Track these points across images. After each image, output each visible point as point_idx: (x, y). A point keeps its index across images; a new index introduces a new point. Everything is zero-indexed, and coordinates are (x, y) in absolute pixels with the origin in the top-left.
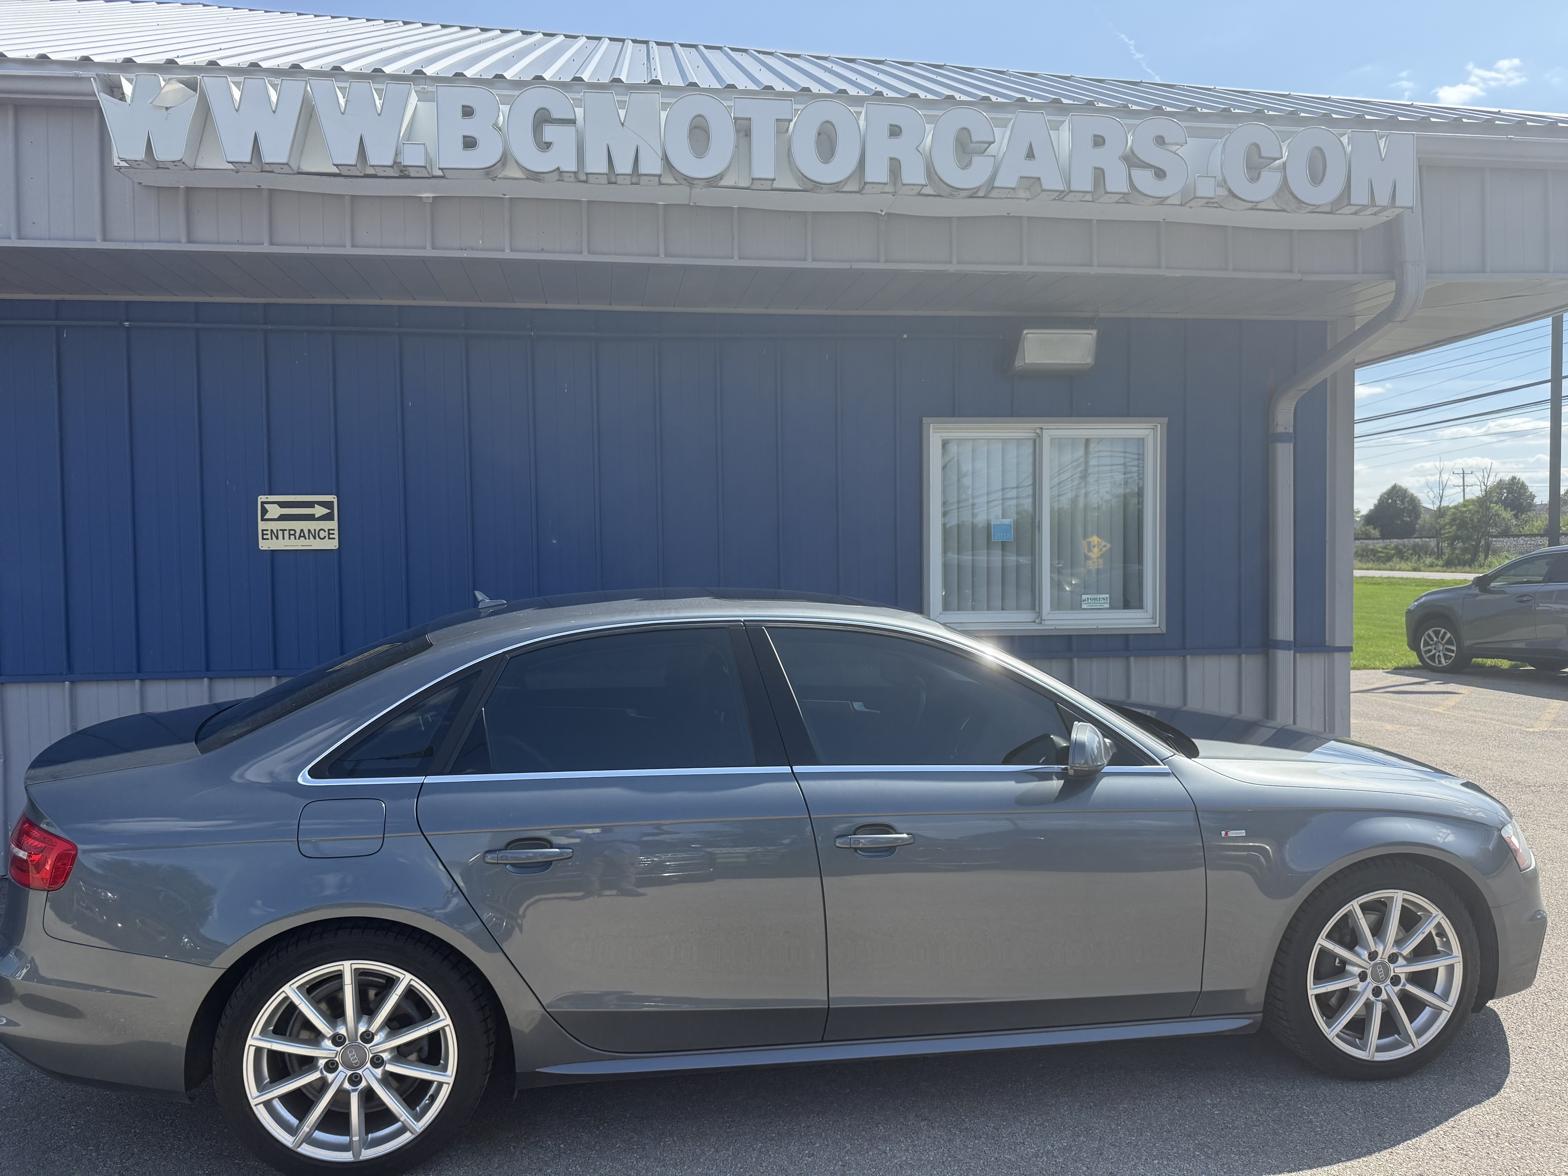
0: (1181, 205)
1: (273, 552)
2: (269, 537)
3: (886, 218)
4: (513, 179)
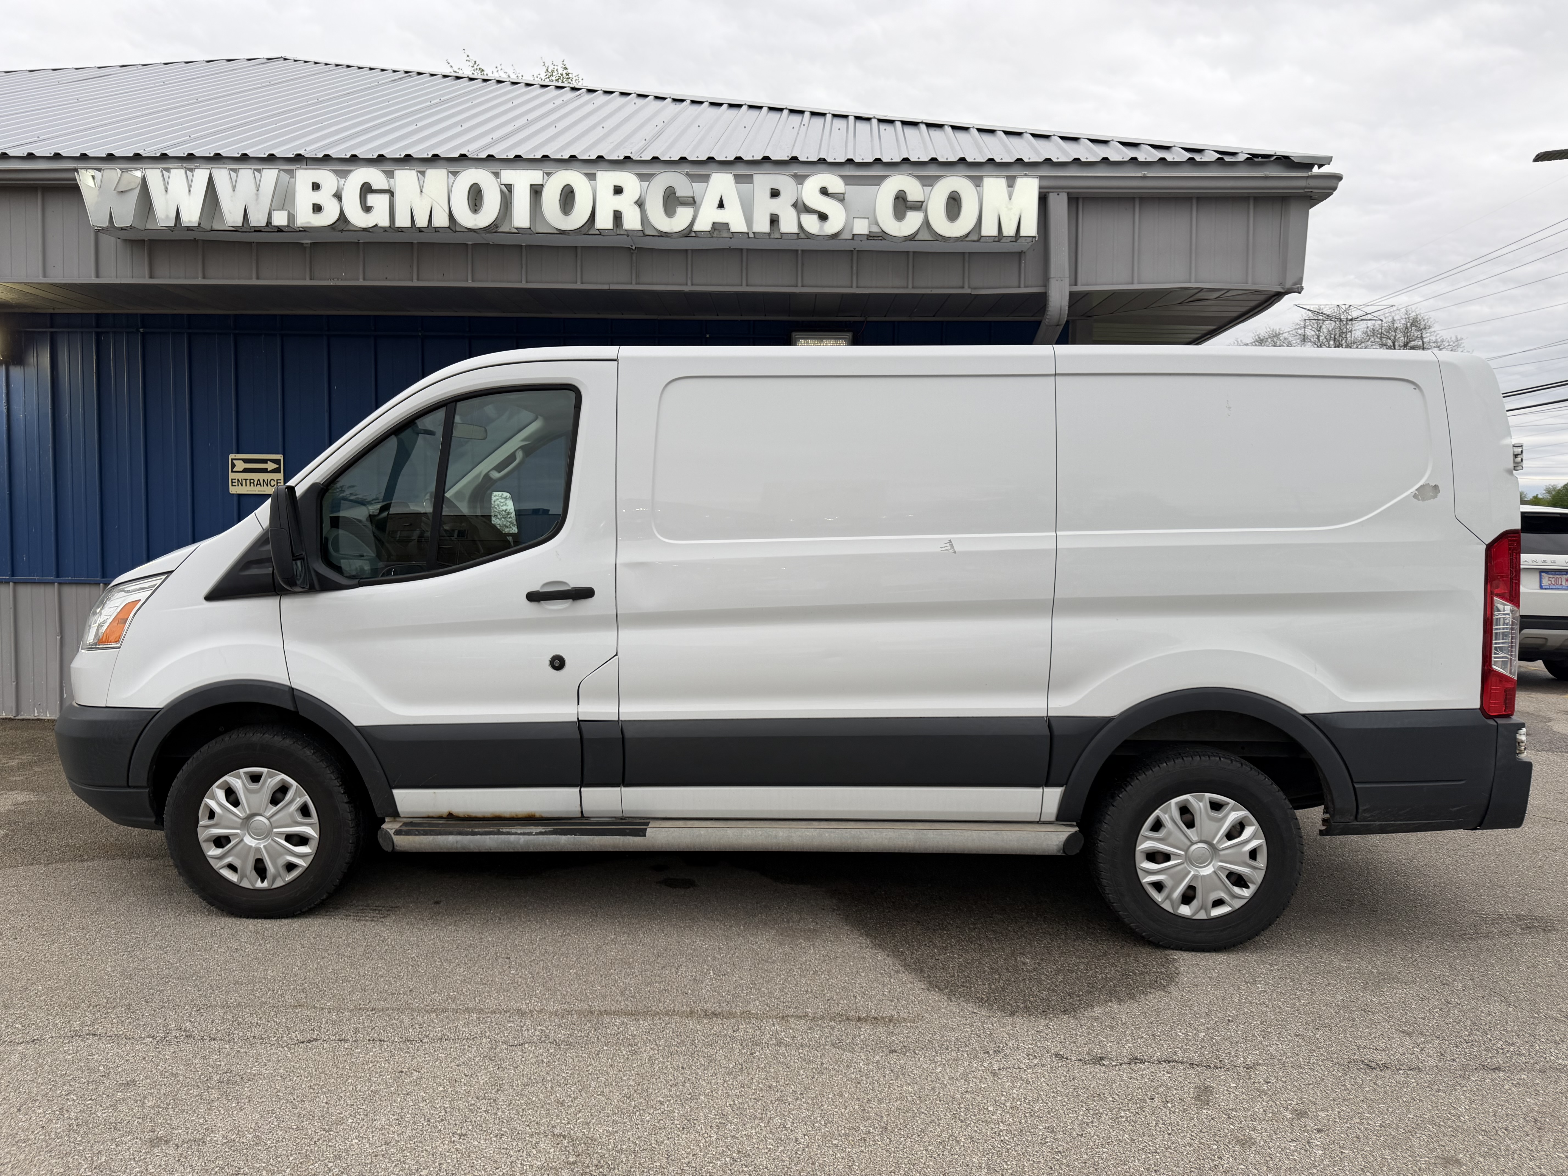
1: (240, 495)
2: (236, 484)
3: (636, 251)
4: (356, 231)
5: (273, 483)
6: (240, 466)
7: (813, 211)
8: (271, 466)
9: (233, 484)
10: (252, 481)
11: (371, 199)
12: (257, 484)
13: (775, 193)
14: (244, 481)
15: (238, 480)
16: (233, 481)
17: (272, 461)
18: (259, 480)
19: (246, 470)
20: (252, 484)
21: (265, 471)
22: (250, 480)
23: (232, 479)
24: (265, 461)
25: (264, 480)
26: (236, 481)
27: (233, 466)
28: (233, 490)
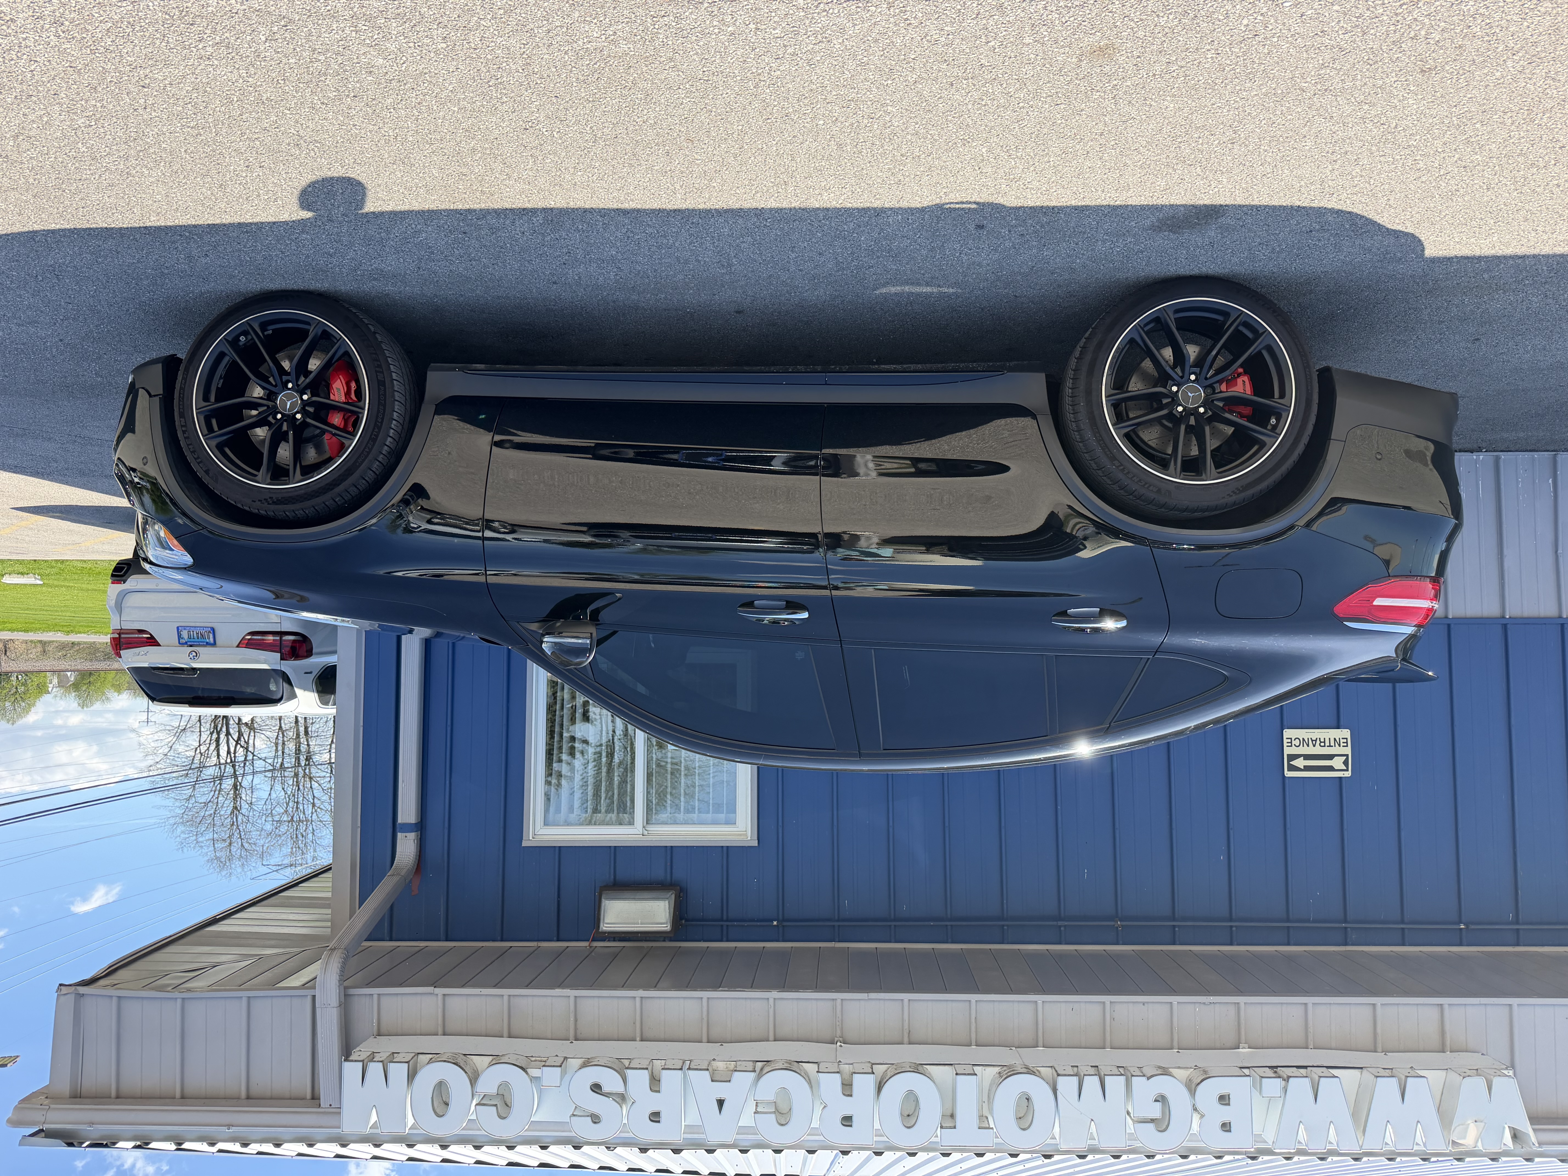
0: (568, 1058)
2: (1342, 741)
3: (836, 1039)
4: (1179, 1068)
5: (1297, 742)
6: (1338, 763)
7: (607, 1095)
8: (1300, 763)
9: (1345, 741)
10: (1322, 744)
11: (1156, 1111)
12: (1316, 741)
13: (655, 1117)
14: (1332, 744)
15: (1339, 745)
16: (1345, 744)
17: (1297, 769)
18: (1314, 746)
20: (1322, 740)
21: (1307, 757)
22: (1324, 746)
23: (1347, 746)
24: (1307, 768)
25: (1308, 746)
26: (1342, 744)
27: (1346, 763)
28: (1346, 733)
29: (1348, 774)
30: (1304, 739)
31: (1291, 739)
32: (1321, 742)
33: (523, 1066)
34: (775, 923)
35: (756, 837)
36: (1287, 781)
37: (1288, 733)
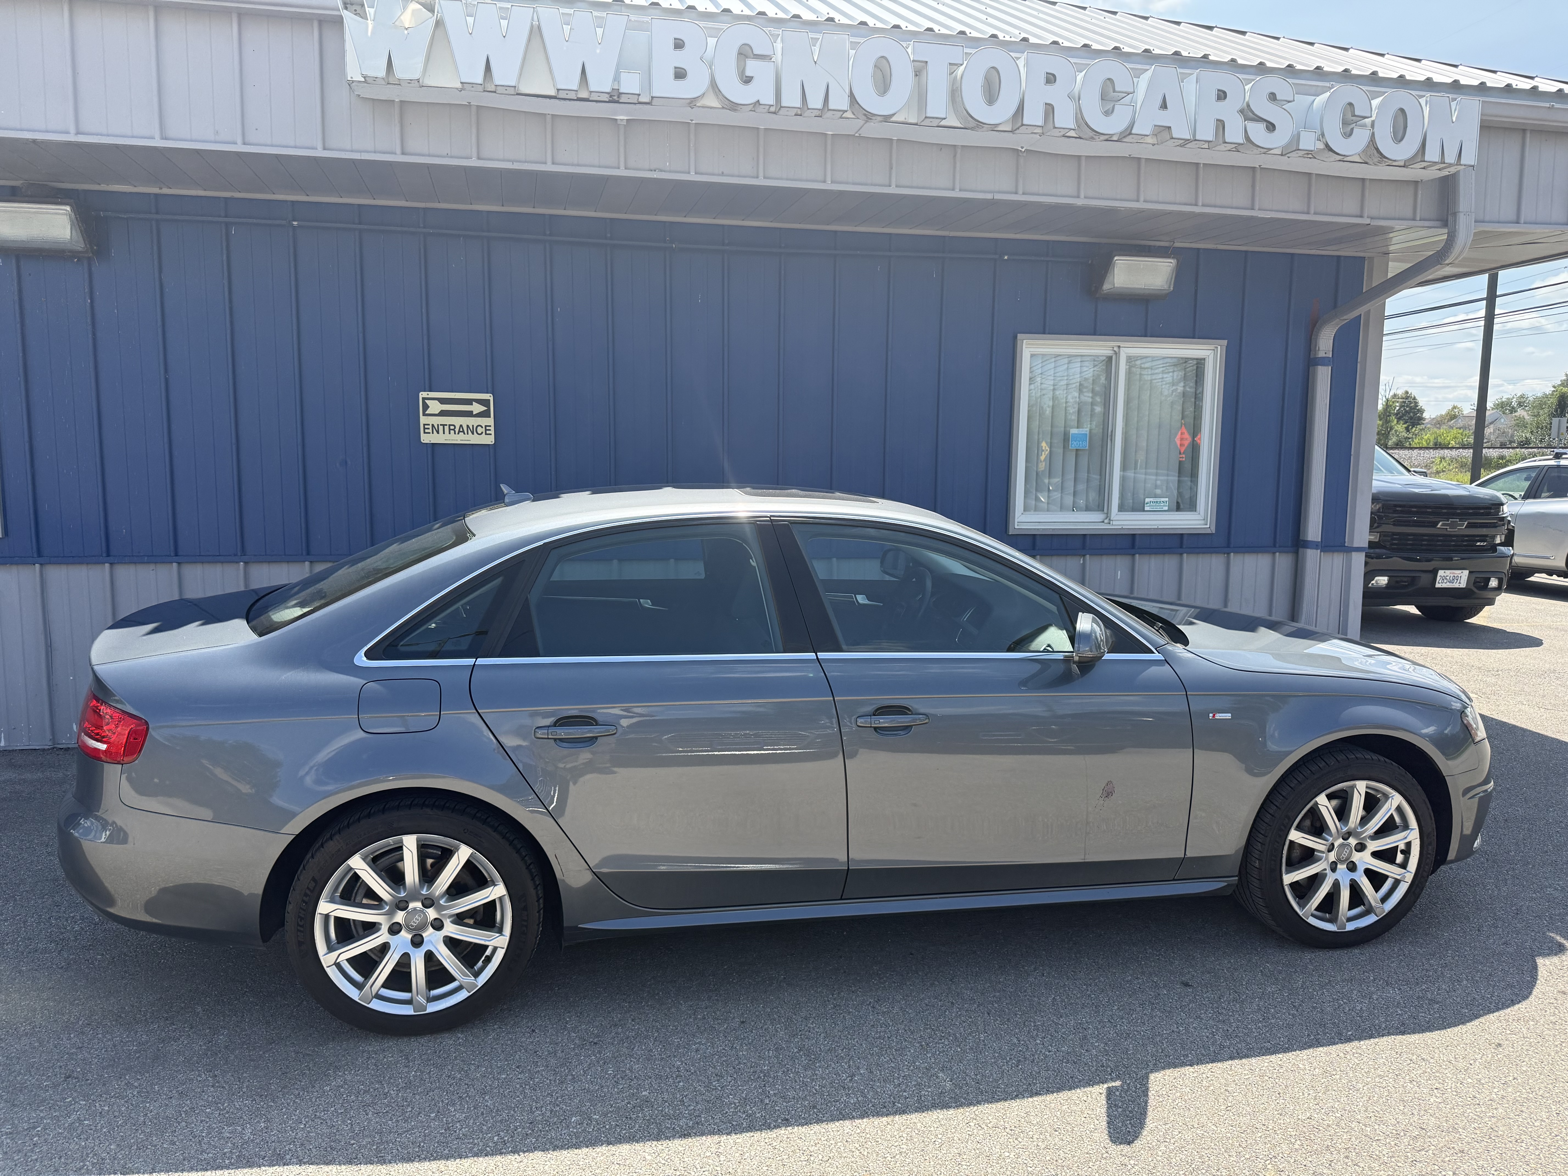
0: (1282, 155)
1: (434, 445)
2: (430, 431)
3: (1025, 154)
4: (711, 108)
5: (480, 430)
6: (435, 407)
7: (1260, 119)
8: (477, 408)
9: (426, 431)
10: (452, 427)
11: (752, 67)
12: (459, 431)
13: (1222, 95)
14: (441, 428)
15: (433, 425)
16: (426, 427)
17: (479, 401)
18: (461, 426)
19: (443, 413)
20: (452, 432)
21: (469, 414)
22: (450, 425)
23: (424, 425)
24: (469, 402)
25: (468, 426)
26: (430, 427)
27: (426, 407)
28: (425, 439)
29: (423, 395)
30: (473, 434)
31: (486, 434)
32: (454, 430)
33: (1326, 151)
34: (1006, 258)
35: (1019, 342)
36: (490, 389)
37: (490, 440)
